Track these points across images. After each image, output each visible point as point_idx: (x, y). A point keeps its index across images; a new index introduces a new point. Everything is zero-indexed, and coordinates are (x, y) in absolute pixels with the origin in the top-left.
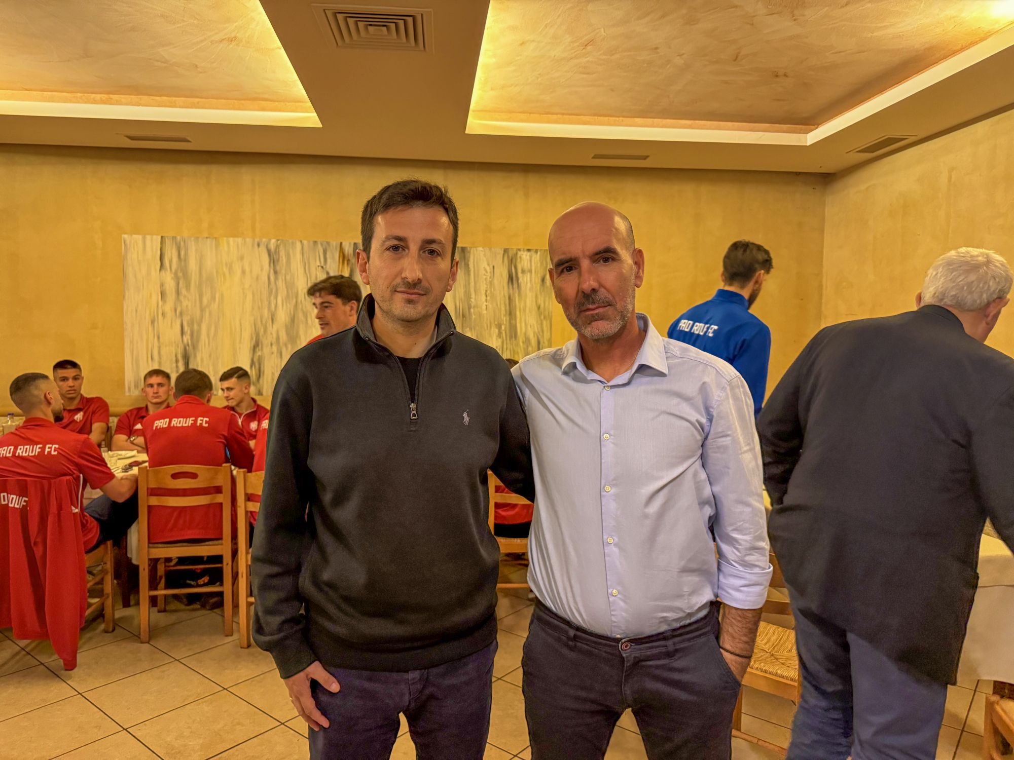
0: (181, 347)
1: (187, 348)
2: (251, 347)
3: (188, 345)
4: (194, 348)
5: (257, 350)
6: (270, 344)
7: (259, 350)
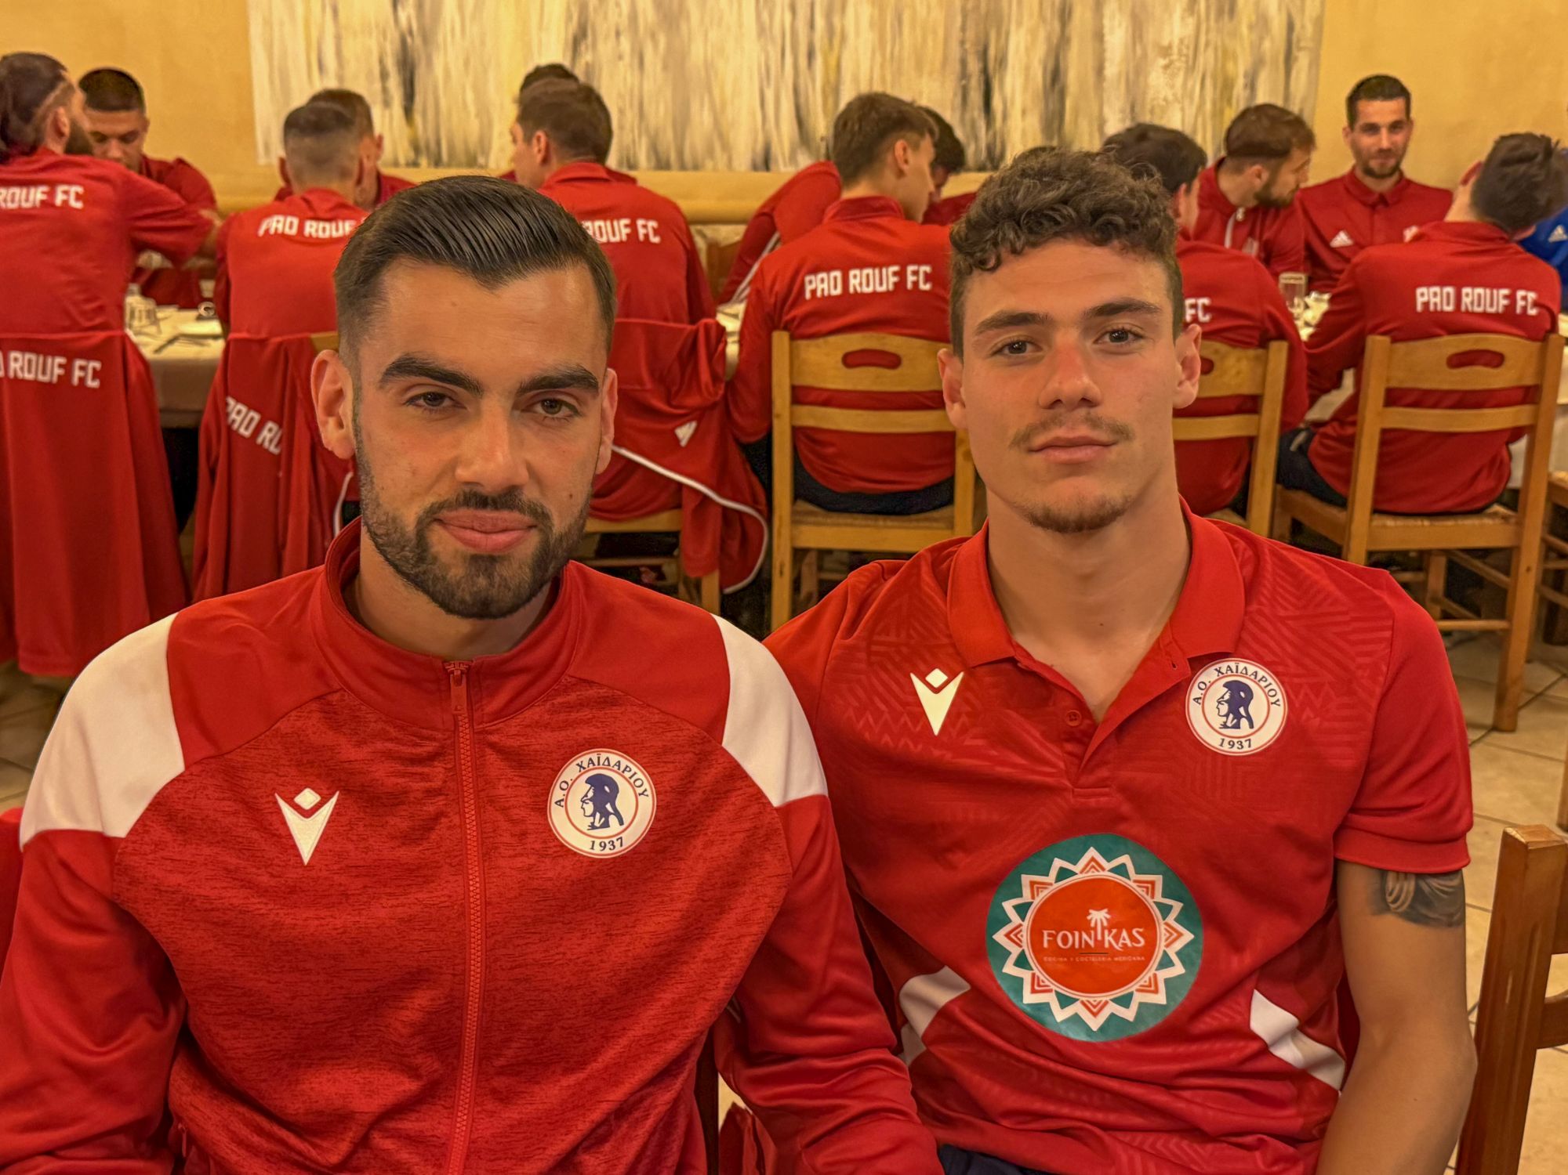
0: (393, 36)
1: (409, 40)
2: (566, 40)
3: (411, 32)
4: (426, 40)
5: (583, 48)
6: (613, 34)
7: (587, 48)
